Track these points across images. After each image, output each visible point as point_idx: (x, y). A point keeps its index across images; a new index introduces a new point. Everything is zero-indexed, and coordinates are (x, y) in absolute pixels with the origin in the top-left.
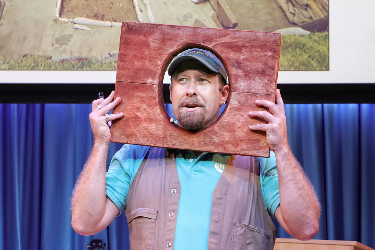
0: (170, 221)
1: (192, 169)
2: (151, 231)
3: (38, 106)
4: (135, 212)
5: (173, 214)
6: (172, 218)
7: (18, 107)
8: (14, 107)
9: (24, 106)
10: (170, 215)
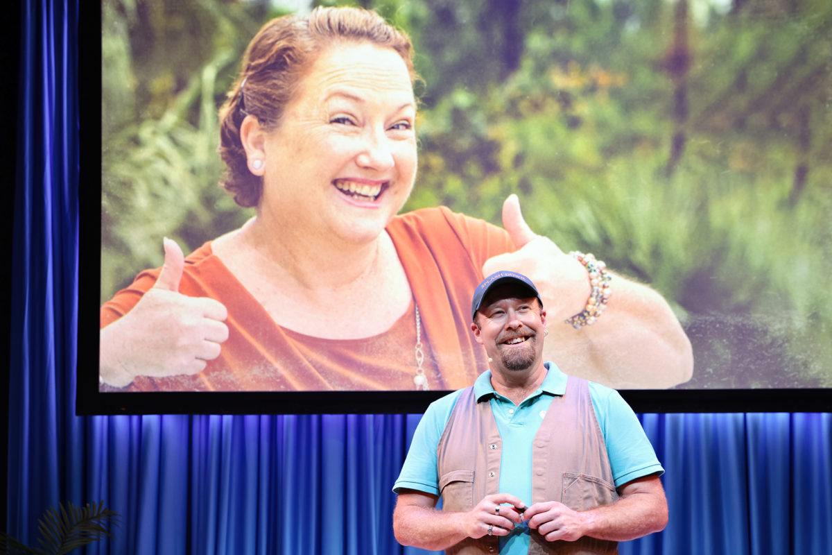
0: (491, 481)
1: (512, 422)
2: (468, 497)
3: (398, 417)
4: (446, 478)
5: (494, 474)
6: (493, 478)
7: (375, 419)
8: (369, 418)
9: (381, 417)
10: (490, 475)
